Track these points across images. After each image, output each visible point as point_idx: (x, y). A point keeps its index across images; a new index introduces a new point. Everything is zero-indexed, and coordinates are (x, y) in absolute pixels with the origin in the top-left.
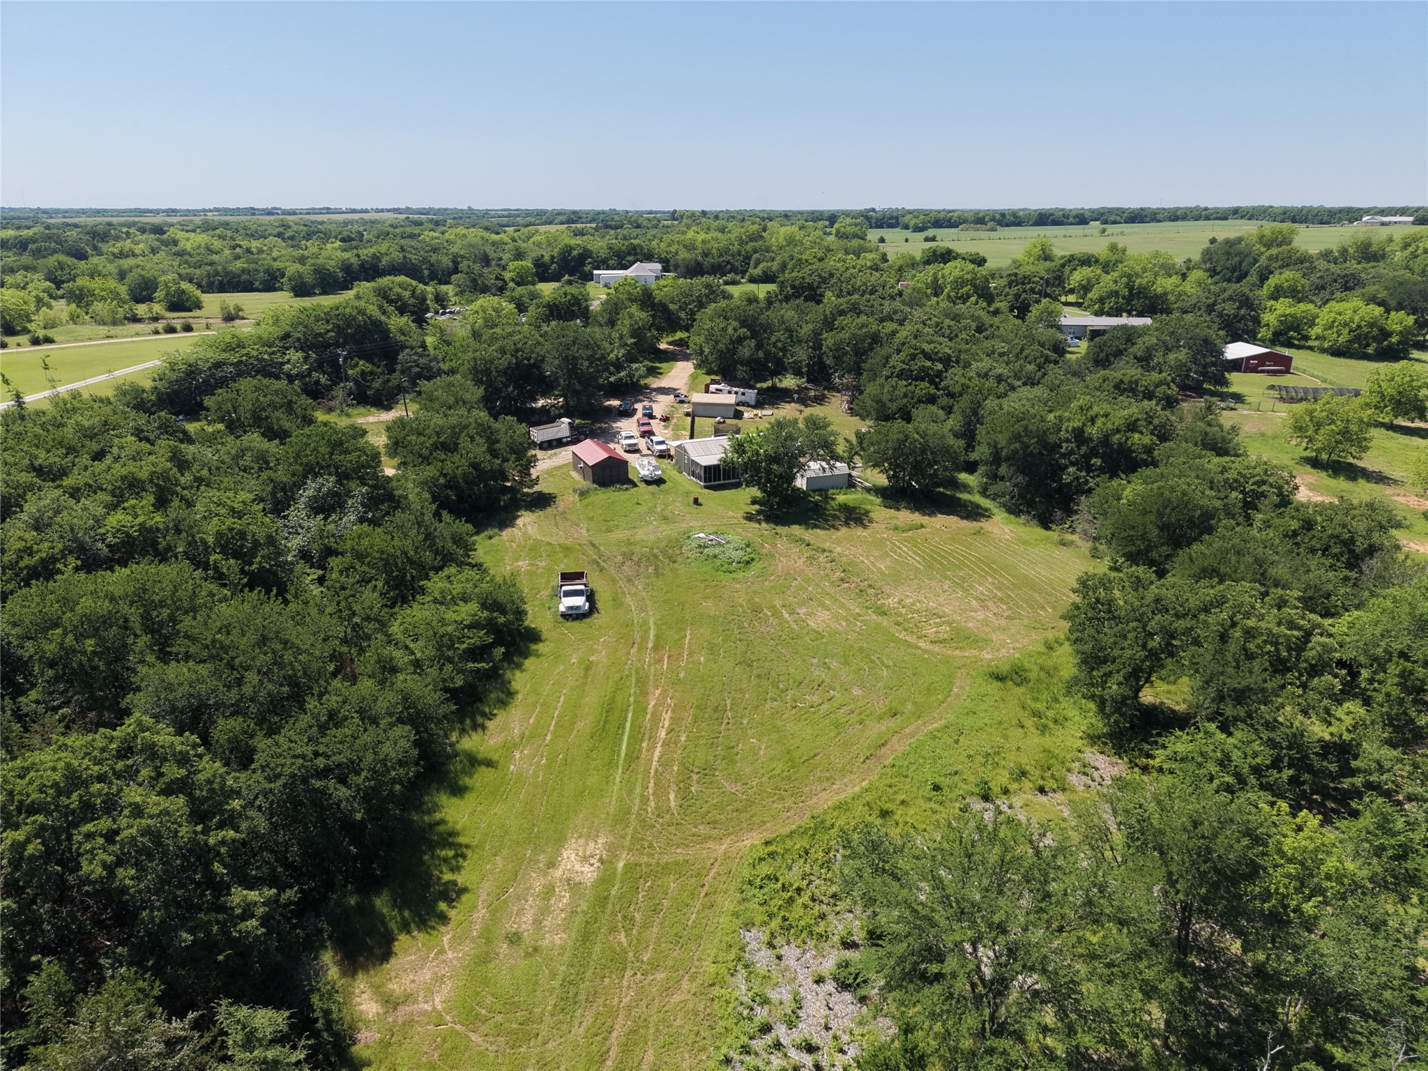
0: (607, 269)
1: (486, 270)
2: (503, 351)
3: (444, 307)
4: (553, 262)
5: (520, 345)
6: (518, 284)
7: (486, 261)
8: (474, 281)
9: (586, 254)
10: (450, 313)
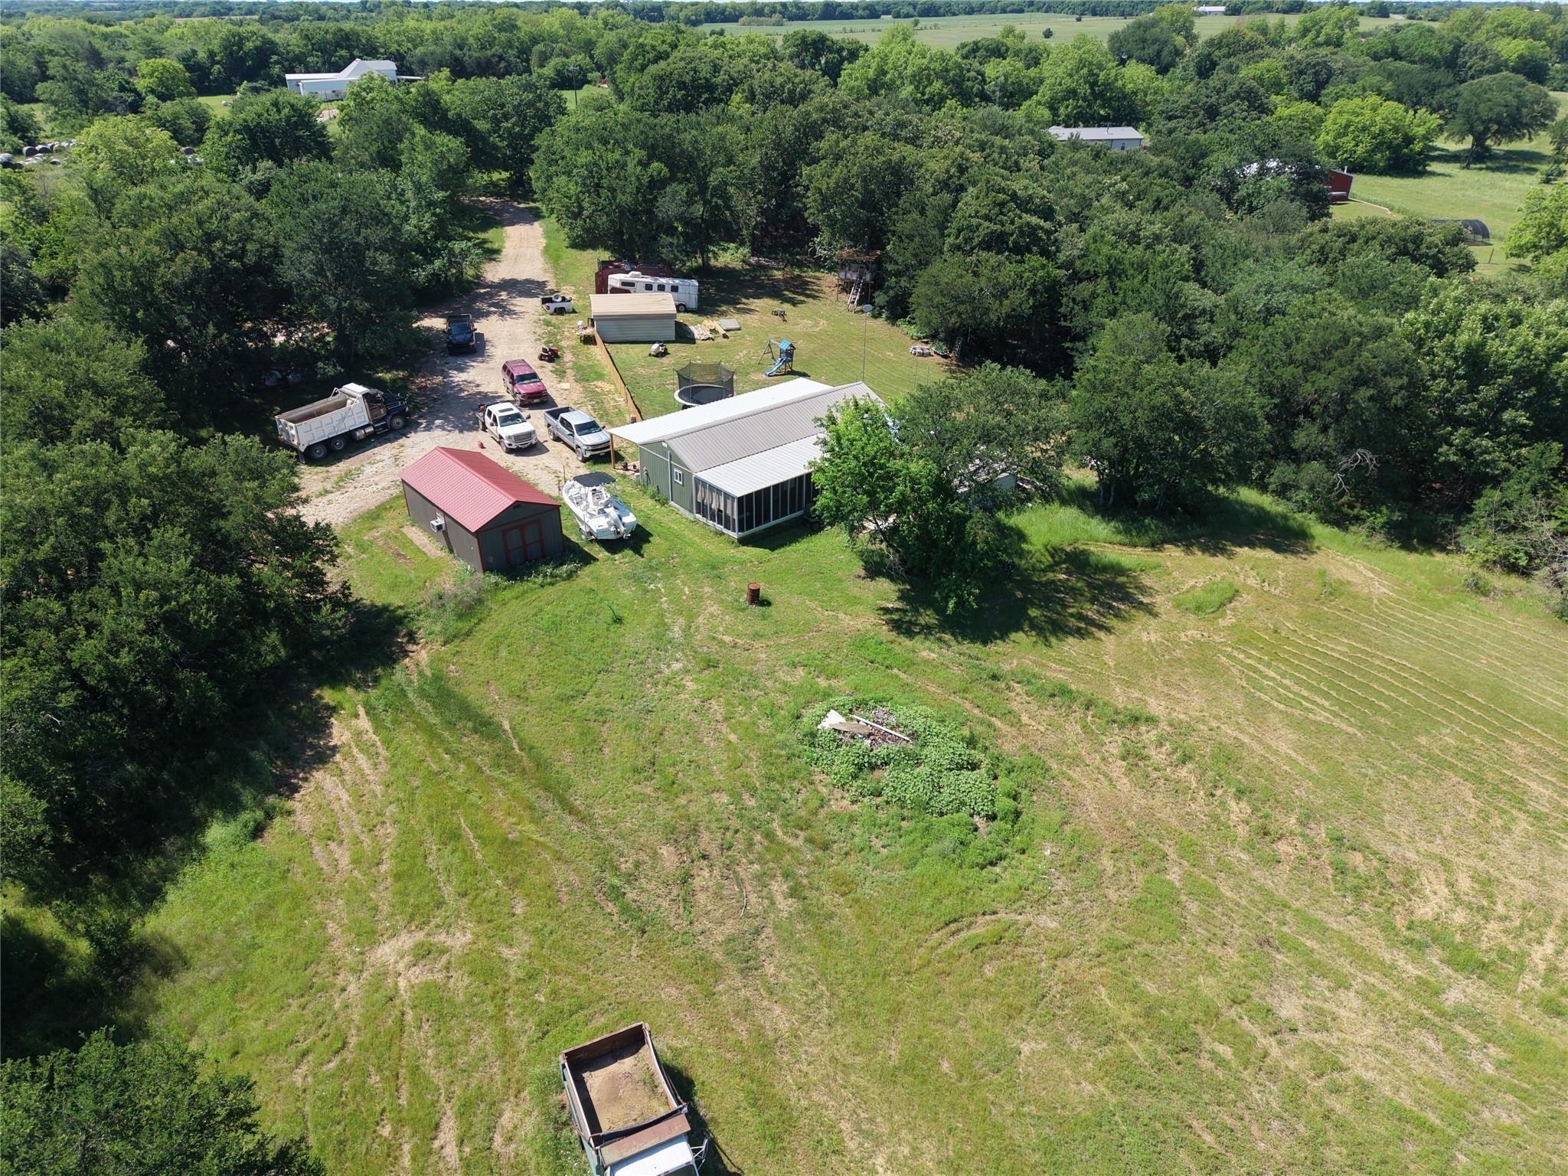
0: (307, 72)
1: (99, 76)
2: (175, 243)
3: (32, 142)
4: (214, 63)
5: (214, 225)
6: (163, 98)
7: (96, 59)
8: (81, 92)
9: (266, 50)
10: (43, 151)
